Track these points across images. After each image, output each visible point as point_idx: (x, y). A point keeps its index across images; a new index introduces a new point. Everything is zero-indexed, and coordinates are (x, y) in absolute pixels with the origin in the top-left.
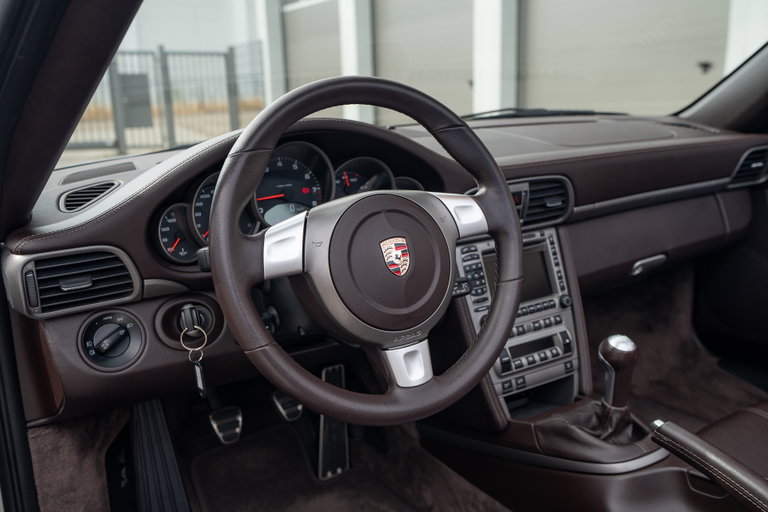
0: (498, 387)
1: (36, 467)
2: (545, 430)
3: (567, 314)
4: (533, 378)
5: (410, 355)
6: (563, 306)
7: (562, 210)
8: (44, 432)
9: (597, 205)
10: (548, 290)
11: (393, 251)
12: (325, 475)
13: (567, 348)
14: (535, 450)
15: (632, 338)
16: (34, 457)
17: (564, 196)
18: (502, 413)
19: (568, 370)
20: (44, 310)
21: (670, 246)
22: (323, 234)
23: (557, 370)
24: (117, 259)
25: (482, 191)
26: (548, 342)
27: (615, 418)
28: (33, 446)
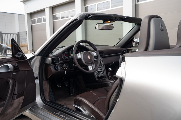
0: (96, 76)
1: (44, 85)
2: (102, 80)
3: (103, 68)
4: (100, 75)
5: (90, 67)
6: (103, 67)
7: (102, 56)
8: (45, 81)
9: (106, 56)
10: (101, 66)
11: (89, 57)
12: (71, 94)
13: (104, 72)
14: (101, 82)
15: (111, 68)
16: (43, 84)
17: (102, 54)
18: (97, 79)
19: (104, 75)
20: (52, 64)
21: (115, 61)
22: (82, 55)
23: (103, 75)
24: (59, 59)
25: (96, 52)
26: (101, 71)
27: (110, 78)
28: (44, 83)
